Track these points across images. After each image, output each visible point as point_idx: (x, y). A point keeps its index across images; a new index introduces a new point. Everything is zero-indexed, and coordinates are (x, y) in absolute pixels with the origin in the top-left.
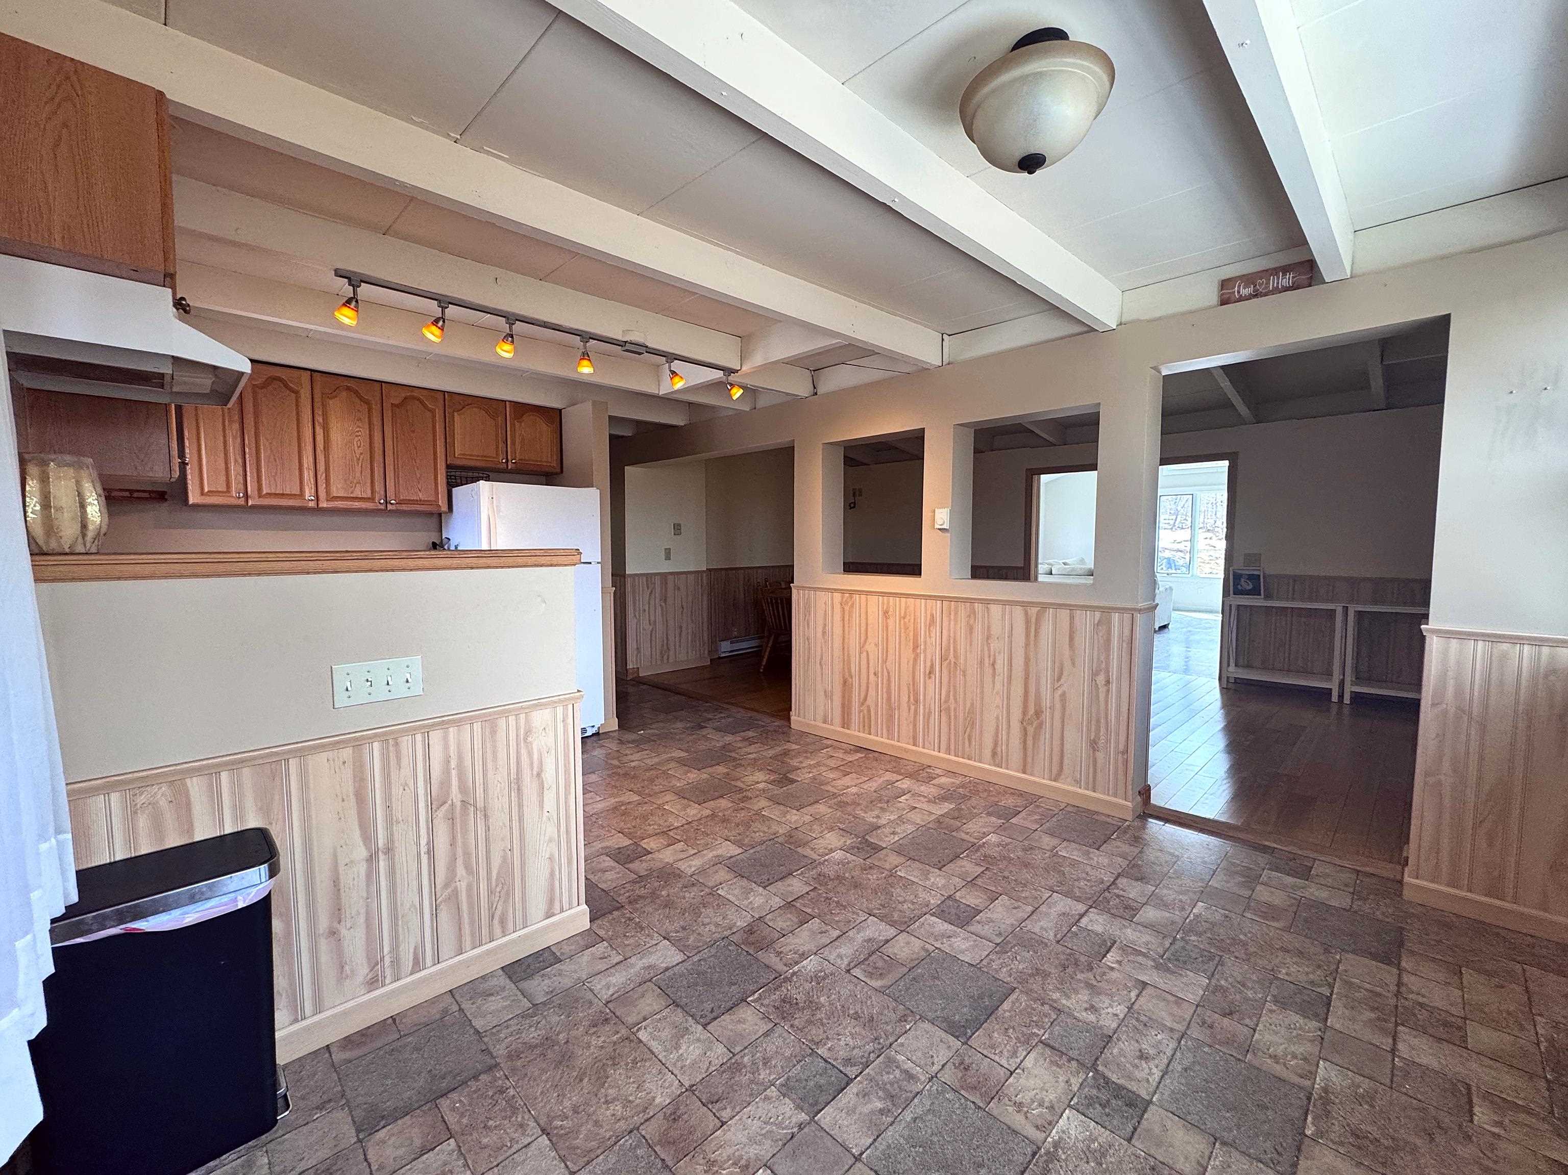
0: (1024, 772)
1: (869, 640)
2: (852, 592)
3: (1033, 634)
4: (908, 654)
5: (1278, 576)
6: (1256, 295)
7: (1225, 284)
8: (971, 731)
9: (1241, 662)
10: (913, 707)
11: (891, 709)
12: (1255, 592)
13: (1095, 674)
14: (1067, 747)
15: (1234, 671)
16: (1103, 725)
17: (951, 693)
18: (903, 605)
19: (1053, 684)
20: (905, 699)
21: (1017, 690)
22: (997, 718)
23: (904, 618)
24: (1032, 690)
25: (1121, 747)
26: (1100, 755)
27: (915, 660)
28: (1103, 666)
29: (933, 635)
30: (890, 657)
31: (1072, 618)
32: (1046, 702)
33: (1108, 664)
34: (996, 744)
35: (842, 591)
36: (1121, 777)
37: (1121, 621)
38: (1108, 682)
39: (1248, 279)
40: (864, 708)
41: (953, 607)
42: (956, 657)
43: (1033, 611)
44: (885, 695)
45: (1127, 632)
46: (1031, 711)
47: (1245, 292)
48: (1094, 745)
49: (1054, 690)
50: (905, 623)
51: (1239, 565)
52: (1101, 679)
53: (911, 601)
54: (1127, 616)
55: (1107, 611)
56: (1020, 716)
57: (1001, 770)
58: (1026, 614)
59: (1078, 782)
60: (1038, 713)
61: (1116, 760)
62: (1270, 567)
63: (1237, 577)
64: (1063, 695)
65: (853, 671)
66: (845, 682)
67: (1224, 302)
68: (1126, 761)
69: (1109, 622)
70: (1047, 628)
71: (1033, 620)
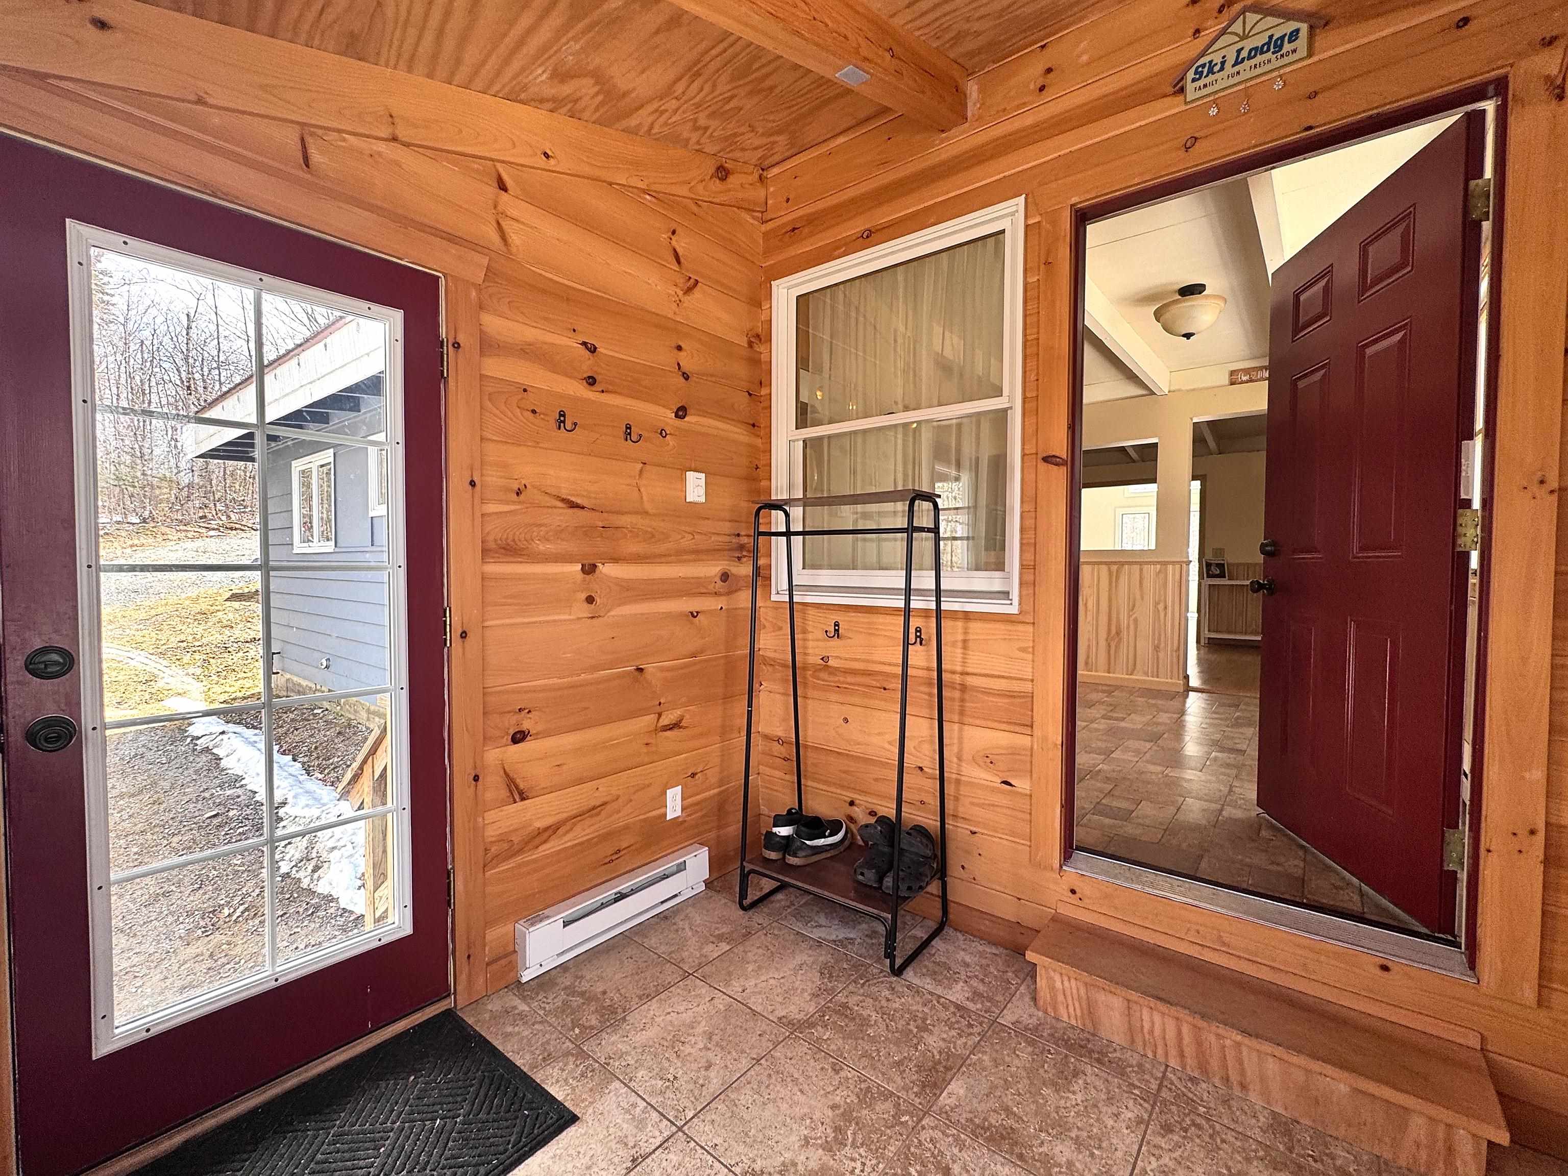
0: (1109, 673)
3: (1114, 584)
5: (1238, 565)
6: (1251, 381)
7: (1232, 373)
9: (1212, 628)
12: (1222, 575)
13: (1156, 604)
14: (1139, 652)
15: (1206, 634)
16: (1163, 636)
19: (1128, 614)
21: (1103, 619)
22: (1089, 640)
24: (1114, 616)
25: (1175, 648)
26: (1161, 655)
28: (1162, 598)
31: (1141, 570)
32: (1124, 623)
33: (1165, 597)
34: (1088, 657)
36: (1175, 667)
37: (1174, 570)
38: (1166, 608)
39: (1246, 371)
43: (1114, 568)
45: (1177, 577)
46: (1114, 630)
47: (1244, 378)
48: (1157, 648)
49: (1129, 616)
51: (1209, 556)
52: (1161, 607)
54: (1178, 566)
55: (1165, 564)
56: (1105, 636)
57: (1093, 673)
58: (1109, 570)
59: (1147, 674)
60: (1118, 633)
61: (1172, 655)
62: (1230, 558)
63: (1209, 565)
64: (1136, 620)
67: (1232, 383)
68: (1178, 656)
69: (1166, 570)
70: (1124, 579)
71: (1115, 574)
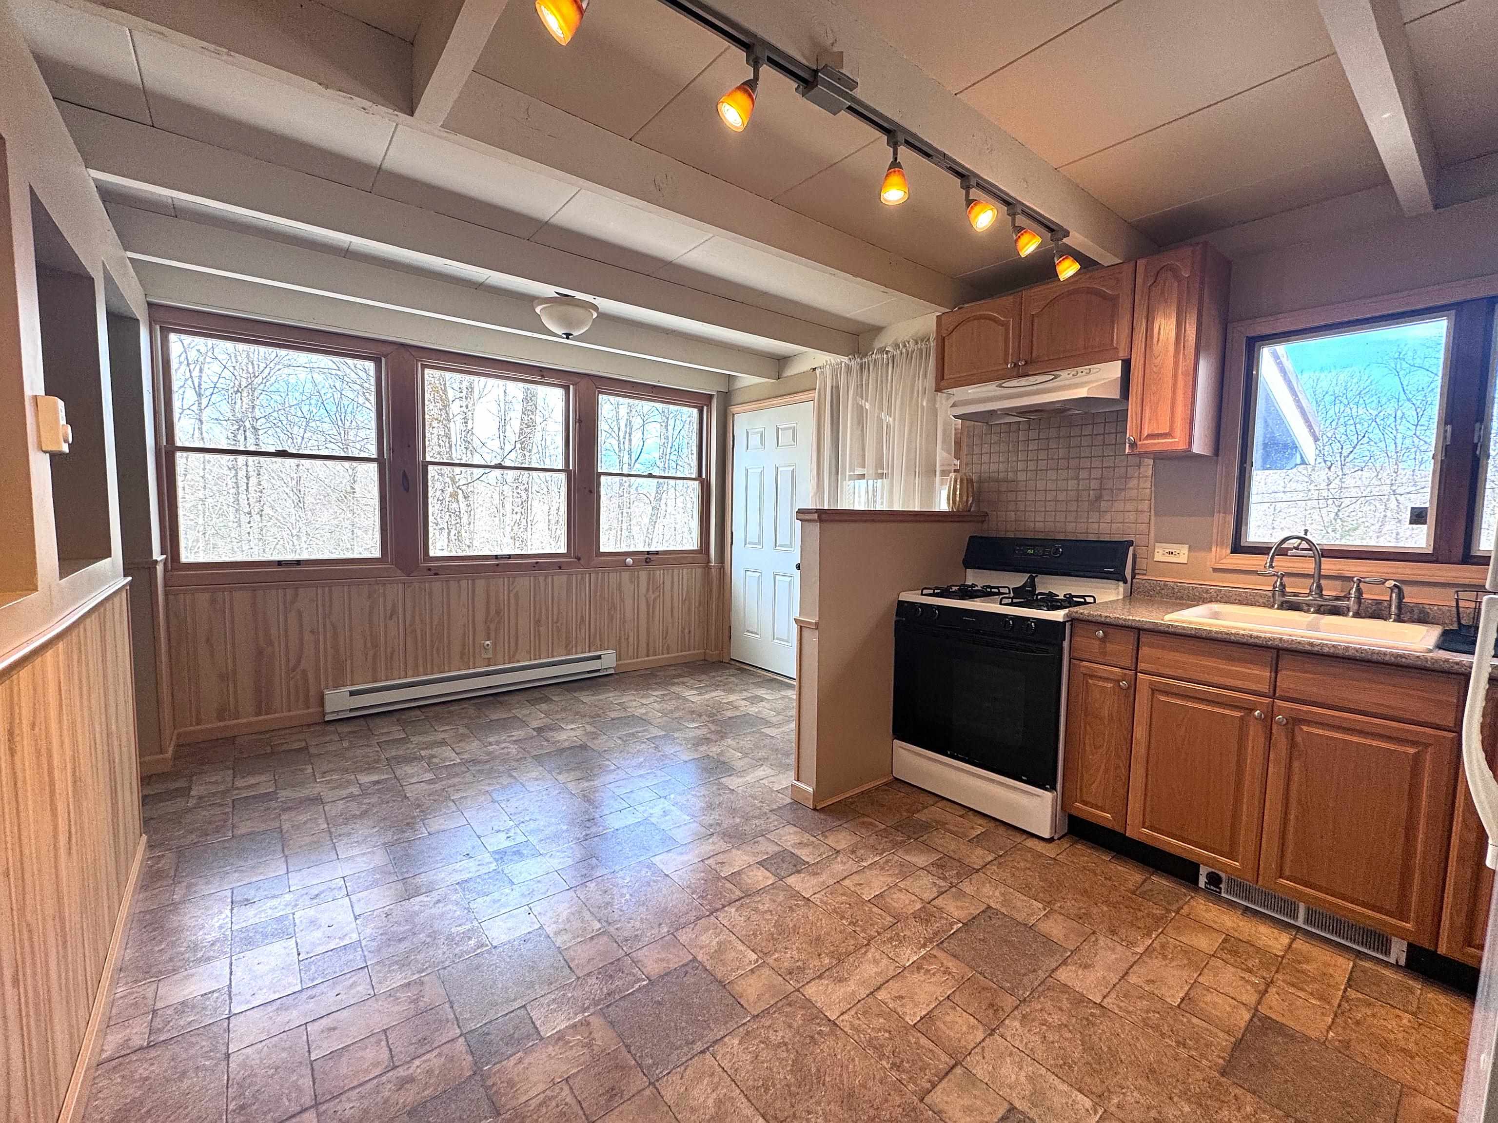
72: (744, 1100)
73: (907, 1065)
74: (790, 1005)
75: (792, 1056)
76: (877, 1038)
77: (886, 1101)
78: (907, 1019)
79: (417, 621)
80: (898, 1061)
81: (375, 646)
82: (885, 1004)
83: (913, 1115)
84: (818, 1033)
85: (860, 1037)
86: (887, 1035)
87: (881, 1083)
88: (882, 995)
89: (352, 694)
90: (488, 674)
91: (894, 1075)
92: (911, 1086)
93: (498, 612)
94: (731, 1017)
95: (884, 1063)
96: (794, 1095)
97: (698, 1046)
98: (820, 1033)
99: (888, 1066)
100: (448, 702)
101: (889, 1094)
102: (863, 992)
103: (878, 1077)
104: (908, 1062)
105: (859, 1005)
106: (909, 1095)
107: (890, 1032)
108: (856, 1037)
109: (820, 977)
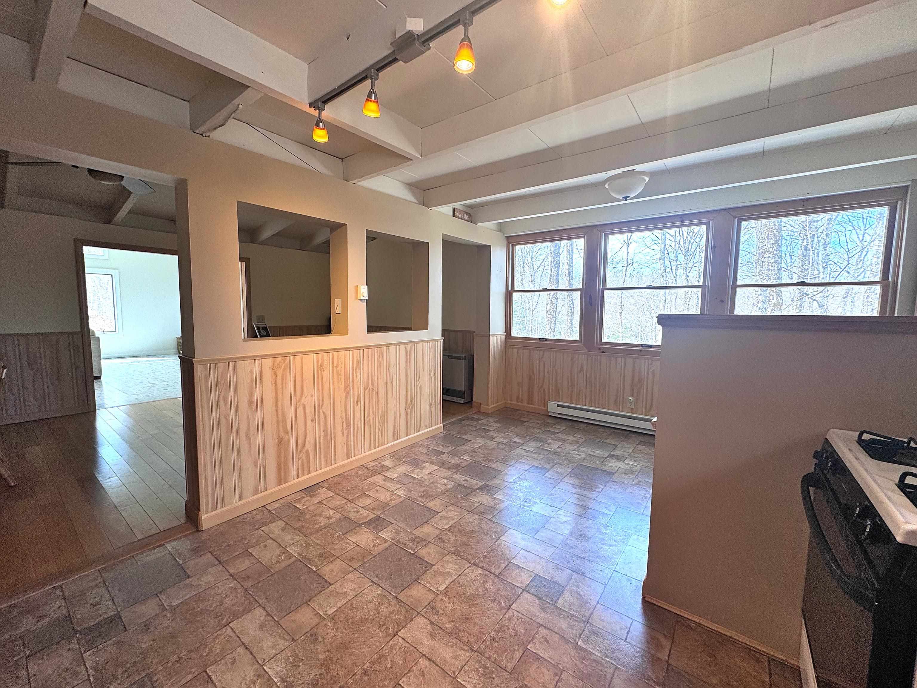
1: (305, 393)
2: (284, 356)
4: (340, 394)
8: (382, 427)
10: (345, 432)
11: (328, 442)
17: (371, 409)
18: (336, 358)
19: (417, 382)
20: (339, 428)
22: (395, 413)
23: (336, 367)
27: (346, 397)
29: (358, 374)
30: (326, 402)
32: (414, 394)
35: (274, 356)
40: (303, 456)
41: (370, 353)
42: (372, 384)
44: (322, 434)
46: (409, 401)
49: (417, 386)
50: (337, 371)
52: (432, 374)
53: (342, 353)
56: (404, 406)
60: (411, 401)
64: (420, 387)
65: (289, 427)
66: (280, 441)
72: (345, 602)
73: (366, 678)
74: (407, 611)
75: (371, 617)
76: (386, 659)
77: (342, 667)
78: (404, 679)
79: (593, 376)
80: (369, 673)
81: (572, 385)
82: (416, 664)
83: (332, 682)
84: (387, 628)
85: (386, 650)
86: (389, 666)
87: (353, 663)
88: (423, 663)
89: (559, 405)
90: (631, 418)
91: (359, 671)
92: (350, 681)
93: (640, 381)
94: (395, 587)
95: (368, 664)
96: (347, 621)
97: (376, 580)
98: (388, 628)
99: (365, 667)
100: (606, 426)
101: (345, 668)
102: (425, 650)
103: (357, 661)
104: (368, 679)
105: (412, 648)
106: (345, 680)
107: (391, 667)
108: (386, 647)
109: (432, 623)
